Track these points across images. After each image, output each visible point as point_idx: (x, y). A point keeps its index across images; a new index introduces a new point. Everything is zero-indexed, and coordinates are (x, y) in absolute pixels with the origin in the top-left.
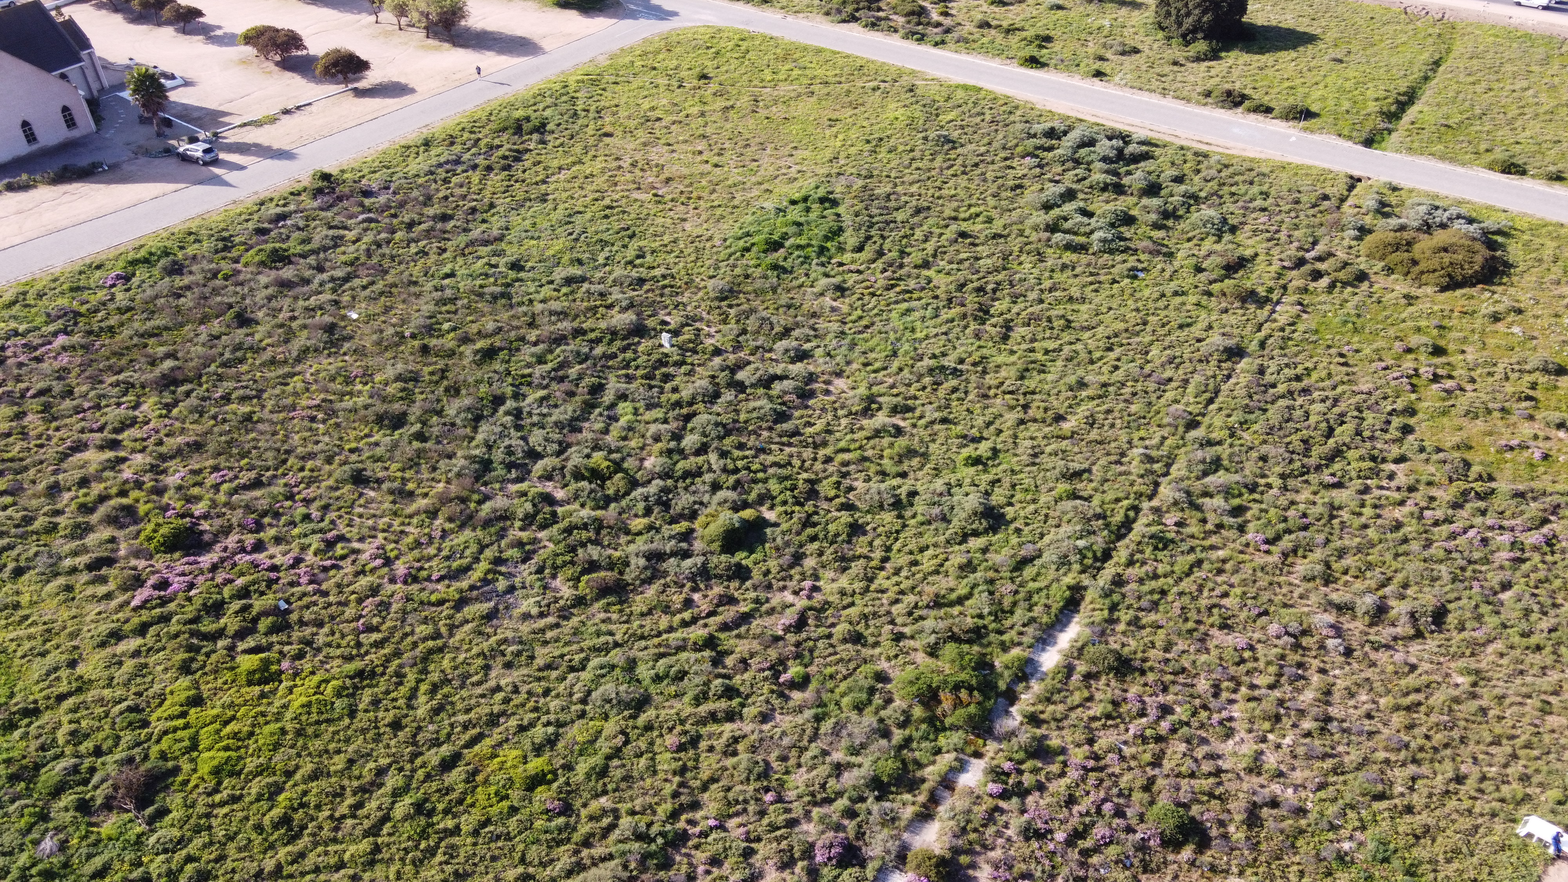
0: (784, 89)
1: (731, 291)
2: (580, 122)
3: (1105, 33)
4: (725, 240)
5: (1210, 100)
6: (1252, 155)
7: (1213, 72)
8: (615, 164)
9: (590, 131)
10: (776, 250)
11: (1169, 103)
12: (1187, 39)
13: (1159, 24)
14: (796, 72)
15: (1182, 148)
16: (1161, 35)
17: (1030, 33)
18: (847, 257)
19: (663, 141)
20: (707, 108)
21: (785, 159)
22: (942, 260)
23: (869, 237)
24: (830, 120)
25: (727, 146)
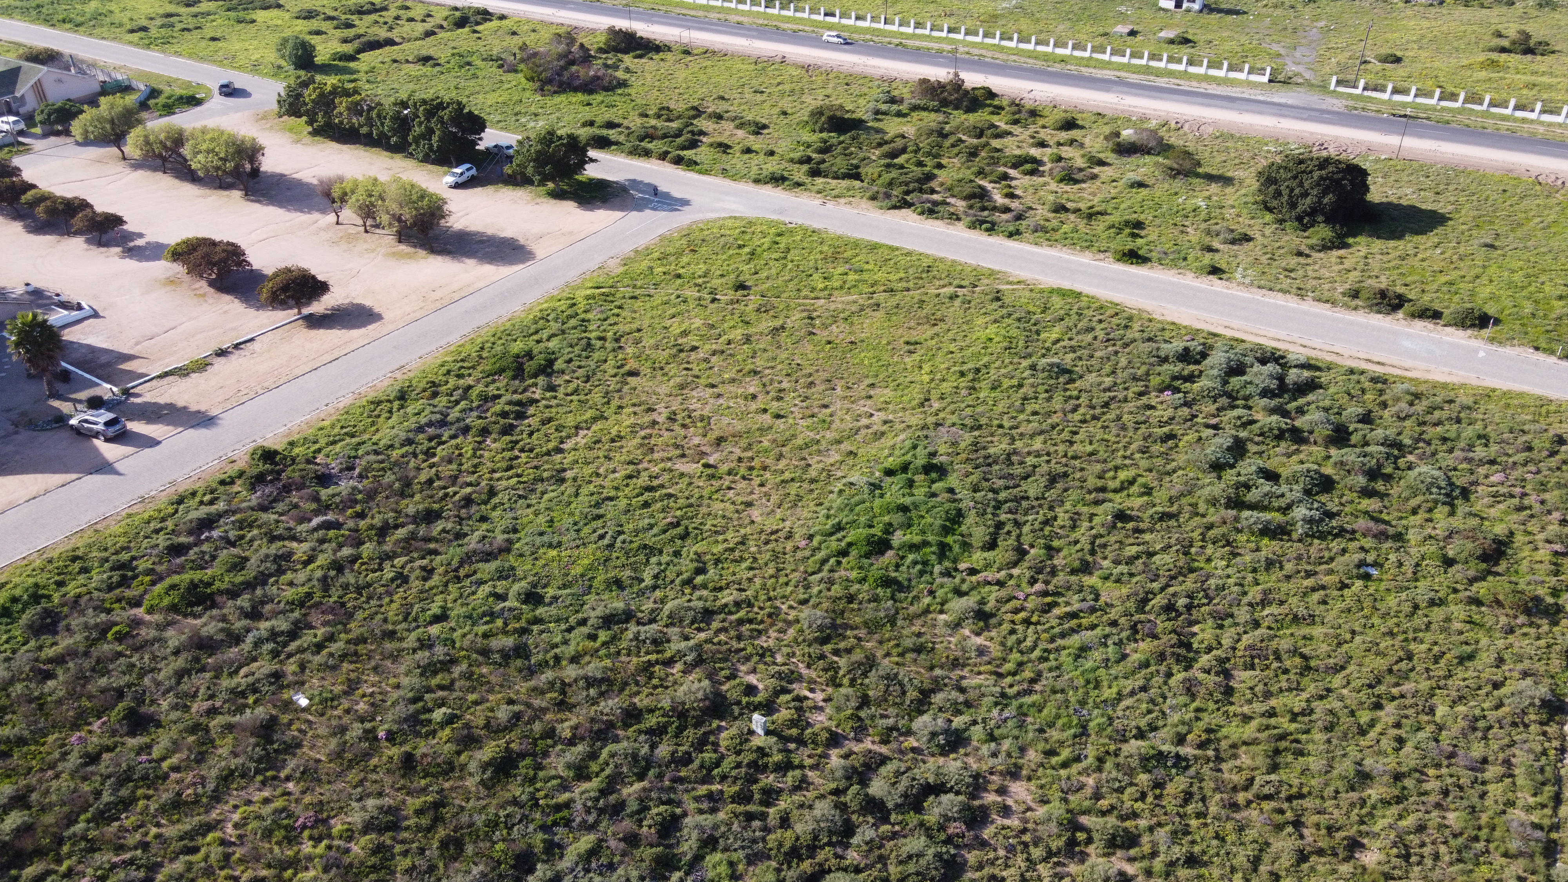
0: (841, 300)
1: (834, 626)
2: (596, 355)
3: (1203, 215)
4: (811, 537)
5: (1358, 302)
6: (1441, 378)
7: (1348, 264)
8: (647, 419)
9: (609, 367)
10: (882, 553)
11: (1309, 306)
12: (1305, 222)
13: (1265, 203)
14: (852, 277)
15: (1352, 371)
16: (1269, 217)
17: (1115, 218)
18: (978, 557)
19: (703, 381)
20: (751, 330)
21: (862, 402)
22: (1105, 558)
23: (999, 525)
24: (908, 343)
25: (785, 385)
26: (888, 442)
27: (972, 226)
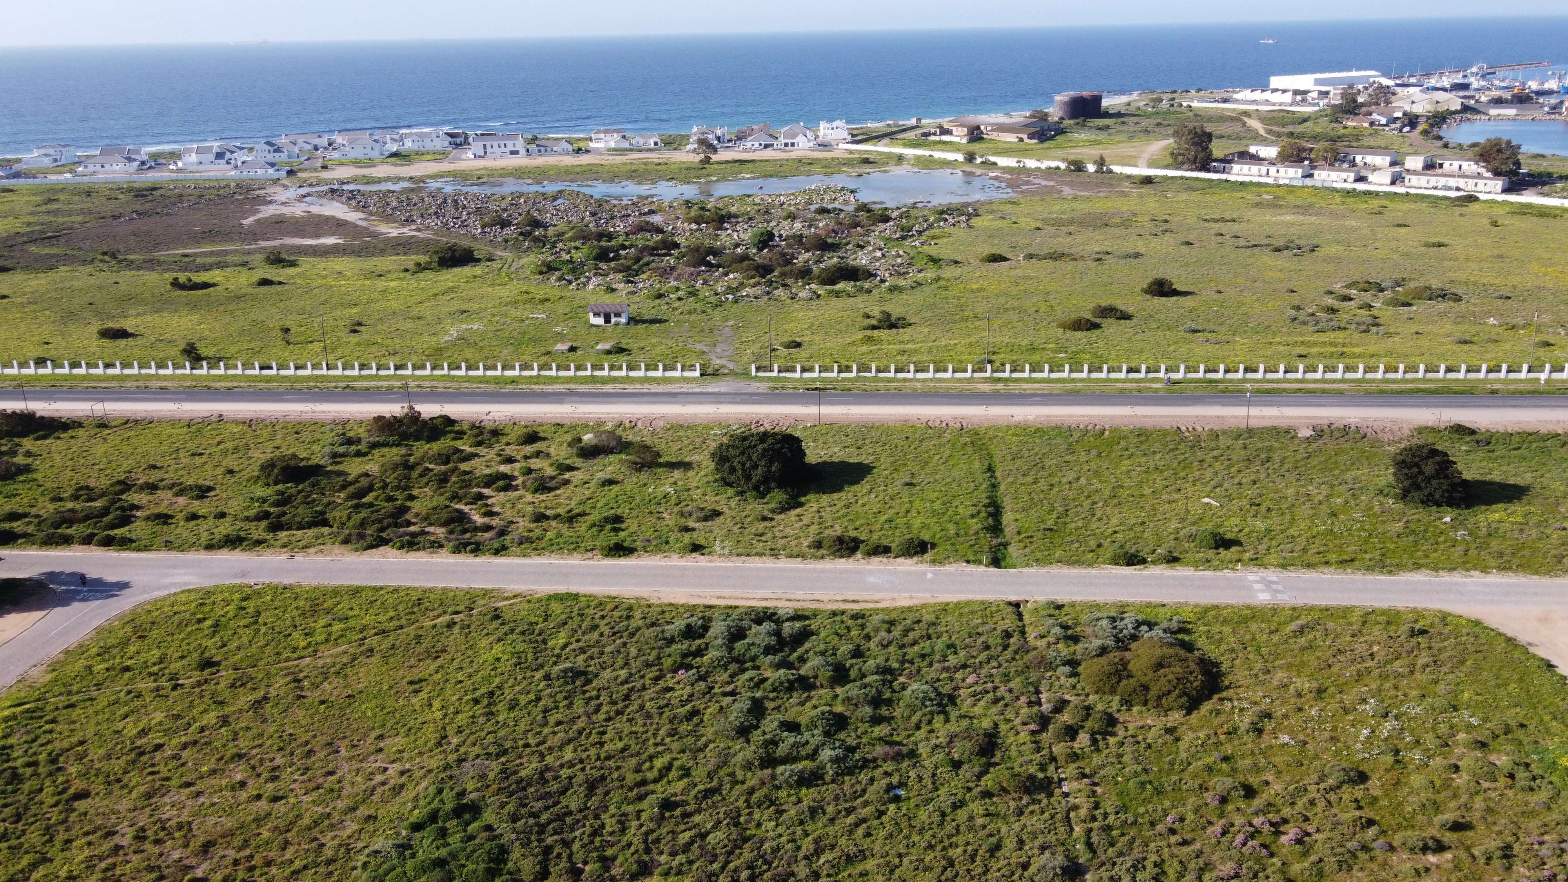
0: (329, 654)
3: (674, 500)
5: (822, 551)
6: (906, 603)
7: (806, 520)
11: (783, 563)
12: (761, 490)
13: (723, 479)
15: (834, 614)
16: (730, 492)
17: (595, 517)
21: (372, 758)
22: (661, 853)
23: (547, 851)
24: (411, 683)
25: (279, 761)
26: (409, 794)
27: (457, 550)
